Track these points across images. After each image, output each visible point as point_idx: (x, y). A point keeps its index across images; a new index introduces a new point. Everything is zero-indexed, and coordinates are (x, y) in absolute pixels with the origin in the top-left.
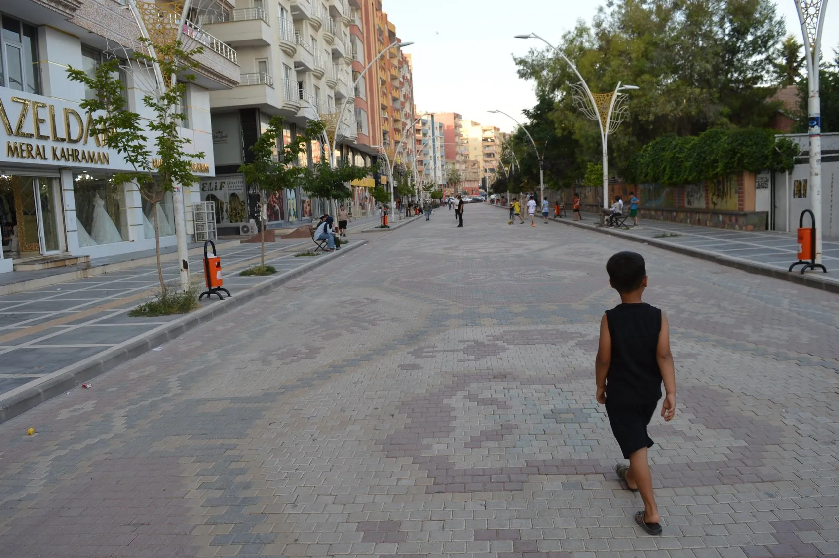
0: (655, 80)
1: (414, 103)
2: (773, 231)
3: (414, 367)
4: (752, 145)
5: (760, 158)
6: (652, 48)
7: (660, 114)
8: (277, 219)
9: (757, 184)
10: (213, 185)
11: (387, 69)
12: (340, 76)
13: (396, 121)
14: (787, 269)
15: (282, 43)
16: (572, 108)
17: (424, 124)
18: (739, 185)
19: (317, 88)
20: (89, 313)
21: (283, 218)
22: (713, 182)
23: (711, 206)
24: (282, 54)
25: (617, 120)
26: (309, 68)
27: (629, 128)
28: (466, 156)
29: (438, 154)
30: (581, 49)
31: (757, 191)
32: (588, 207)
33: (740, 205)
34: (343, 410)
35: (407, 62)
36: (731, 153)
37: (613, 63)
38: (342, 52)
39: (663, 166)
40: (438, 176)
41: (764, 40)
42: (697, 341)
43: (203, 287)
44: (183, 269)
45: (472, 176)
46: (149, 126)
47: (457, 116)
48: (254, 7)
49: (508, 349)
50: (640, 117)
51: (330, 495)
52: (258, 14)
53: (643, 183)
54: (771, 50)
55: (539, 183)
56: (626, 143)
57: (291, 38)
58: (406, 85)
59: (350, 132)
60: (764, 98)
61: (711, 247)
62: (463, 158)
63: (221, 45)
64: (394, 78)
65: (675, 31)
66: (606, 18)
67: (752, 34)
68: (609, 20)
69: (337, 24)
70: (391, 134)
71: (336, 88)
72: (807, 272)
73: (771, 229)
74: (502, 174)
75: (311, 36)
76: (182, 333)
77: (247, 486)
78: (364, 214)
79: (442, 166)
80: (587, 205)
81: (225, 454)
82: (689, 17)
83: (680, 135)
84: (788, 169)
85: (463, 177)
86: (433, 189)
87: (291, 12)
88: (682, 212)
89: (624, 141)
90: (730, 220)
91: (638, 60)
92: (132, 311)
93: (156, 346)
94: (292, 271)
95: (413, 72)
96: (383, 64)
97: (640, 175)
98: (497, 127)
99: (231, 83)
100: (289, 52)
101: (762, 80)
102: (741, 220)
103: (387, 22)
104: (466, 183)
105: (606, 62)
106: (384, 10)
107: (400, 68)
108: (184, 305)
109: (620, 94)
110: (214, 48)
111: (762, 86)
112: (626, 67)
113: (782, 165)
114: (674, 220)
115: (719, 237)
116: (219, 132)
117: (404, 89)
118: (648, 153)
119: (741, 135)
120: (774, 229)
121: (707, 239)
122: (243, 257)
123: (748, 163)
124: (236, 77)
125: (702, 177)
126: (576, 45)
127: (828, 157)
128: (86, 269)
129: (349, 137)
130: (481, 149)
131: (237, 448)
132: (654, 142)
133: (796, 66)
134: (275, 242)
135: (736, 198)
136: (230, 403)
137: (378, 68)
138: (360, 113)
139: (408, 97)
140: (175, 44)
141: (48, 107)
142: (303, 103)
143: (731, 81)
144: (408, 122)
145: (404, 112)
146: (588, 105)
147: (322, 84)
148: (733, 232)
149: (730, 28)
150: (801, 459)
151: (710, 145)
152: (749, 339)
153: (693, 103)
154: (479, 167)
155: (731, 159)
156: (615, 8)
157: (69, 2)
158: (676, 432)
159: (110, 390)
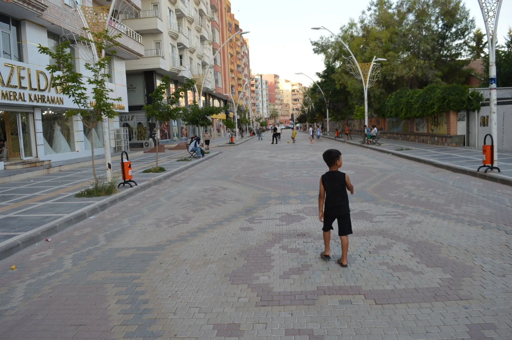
0: (396, 55)
1: (250, 69)
3: (249, 229)
4: (455, 95)
5: (460, 102)
6: (394, 36)
7: (399, 76)
8: (166, 139)
9: (458, 118)
10: (127, 118)
11: (234, 47)
12: (205, 52)
13: (239, 79)
14: (477, 170)
15: (170, 31)
16: (347, 72)
17: (256, 81)
18: (447, 119)
19: (191, 59)
20: (50, 195)
21: (170, 138)
22: (432, 117)
23: (430, 132)
24: (170, 38)
25: (373, 79)
26: (186, 47)
27: (380, 84)
28: (282, 101)
29: (265, 99)
30: (352, 36)
31: (458, 122)
32: (356, 132)
33: (448, 131)
34: (205, 255)
35: (246, 44)
36: (442, 99)
37: (371, 45)
38: (207, 37)
39: (401, 107)
40: (265, 113)
41: (463, 31)
42: (422, 214)
43: (120, 180)
44: (108, 169)
45: (286, 113)
46: (88, 81)
47: (276, 76)
48: (153, 9)
49: (307, 218)
50: (387, 78)
51: (197, 307)
52: (156, 14)
53: (389, 117)
54: (467, 37)
55: (326, 117)
56: (378, 93)
57: (175, 28)
58: (245, 57)
59: (211, 86)
60: (463, 66)
61: (431, 156)
62: (280, 101)
63: (133, 32)
64: (238, 53)
65: (409, 25)
66: (367, 17)
67: (455, 28)
68: (369, 19)
69: (204, 20)
70: (236, 87)
71: (203, 59)
72: (489, 172)
73: (467, 146)
74: (304, 112)
75: (188, 27)
76: (107, 207)
77: (146, 302)
78: (219, 136)
79: (267, 106)
81: (133, 282)
82: (417, 17)
83: (411, 88)
84: (477, 110)
85: (280, 113)
86: (261, 121)
87: (176, 13)
88: (413, 135)
89: (378, 92)
90: (442, 140)
91: (386, 43)
92: (77, 194)
93: (91, 216)
94: (175, 170)
96: (231, 45)
97: (387, 113)
98: (301, 83)
99: (138, 55)
100: (174, 37)
101: (461, 55)
102: (449, 140)
103: (234, 19)
104: (282, 117)
105: (367, 44)
107: (241, 47)
108: (109, 191)
109: (375, 63)
110: (128, 34)
111: (461, 59)
112: (379, 47)
113: (473, 107)
114: (408, 140)
115: (436, 151)
116: (131, 85)
117: (244, 60)
118: (392, 99)
119: (449, 89)
120: (469, 146)
121: (427, 152)
122: (145, 161)
123: (452, 106)
124: (142, 52)
125: (425, 114)
126: (348, 34)
127: (501, 102)
128: (49, 168)
129: (210, 88)
130: (291, 96)
131: (140, 278)
132: (396, 92)
133: (482, 47)
134: (164, 152)
135: (445, 126)
136: (136, 251)
137: (228, 47)
138: (217, 74)
139: (246, 65)
140: (104, 32)
141: (26, 70)
142: (182, 68)
143: (442, 56)
144: (246, 80)
145: (244, 74)
146: (356, 70)
147: (194, 56)
148: (444, 148)
149: (442, 24)
150: (485, 286)
151: (430, 95)
152: (453, 213)
153: (419, 69)
154: (289, 107)
155: (442, 103)
156: (372, 12)
157: (40, 5)
158: (408, 270)
159: (62, 242)
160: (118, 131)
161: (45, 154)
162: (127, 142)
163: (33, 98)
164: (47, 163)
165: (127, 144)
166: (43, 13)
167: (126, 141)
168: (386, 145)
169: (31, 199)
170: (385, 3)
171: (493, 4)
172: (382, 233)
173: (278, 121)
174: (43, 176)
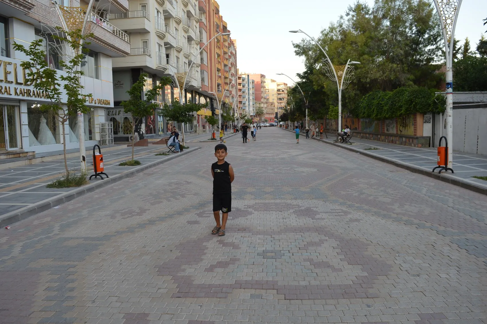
0: (371, 59)
1: (237, 68)
2: (433, 148)
3: (196, 222)
4: (421, 98)
5: (426, 105)
6: (369, 40)
7: (373, 78)
8: (152, 133)
9: (424, 120)
10: (114, 112)
11: (221, 48)
12: (192, 52)
13: (226, 78)
14: (432, 170)
15: (157, 31)
16: (325, 74)
17: (243, 80)
18: (414, 120)
19: (178, 58)
20: (23, 185)
21: (155, 133)
22: (400, 119)
23: (399, 132)
24: (157, 37)
25: (347, 81)
26: (173, 46)
27: (355, 86)
28: (268, 99)
29: (251, 98)
30: (332, 40)
31: (424, 124)
32: (333, 131)
33: (415, 132)
34: (144, 247)
35: (233, 44)
36: (410, 102)
37: (347, 48)
38: (194, 37)
39: (373, 108)
40: (250, 110)
41: (435, 37)
42: (364, 212)
43: (93, 172)
44: (82, 161)
45: (270, 111)
46: (61, 78)
47: (262, 76)
48: (141, 10)
49: (254, 213)
50: (362, 80)
51: (116, 296)
52: (143, 14)
53: (362, 118)
54: (439, 44)
55: (305, 117)
56: (353, 95)
57: (163, 29)
58: (233, 57)
59: (196, 83)
60: (434, 70)
61: (394, 156)
62: (266, 100)
63: (119, 31)
64: (225, 53)
65: (384, 31)
66: (344, 22)
67: (428, 34)
68: (346, 24)
69: (191, 21)
70: (222, 85)
71: (190, 58)
72: (443, 172)
73: (432, 147)
74: (286, 110)
75: (175, 27)
76: (74, 198)
77: (72, 290)
78: (204, 131)
79: (253, 105)
80: (332, 130)
81: (68, 270)
82: (391, 23)
83: (384, 90)
84: (442, 112)
85: (265, 111)
86: (246, 118)
87: (163, 13)
88: (383, 135)
89: (353, 93)
90: (409, 141)
91: (361, 46)
92: (48, 185)
93: (56, 206)
94: (150, 164)
95: (237, 50)
96: (219, 45)
97: (360, 113)
98: (286, 83)
99: (125, 53)
100: (161, 36)
101: (433, 60)
102: (415, 141)
103: (222, 21)
104: (267, 115)
105: (344, 48)
106: (221, 14)
107: (229, 47)
108: (79, 182)
109: (349, 66)
110: (115, 33)
111: (433, 64)
112: (355, 51)
113: (438, 110)
114: (379, 140)
115: (401, 151)
116: (119, 82)
117: (231, 60)
118: (365, 101)
119: (416, 92)
120: (434, 147)
121: (394, 152)
122: (125, 155)
123: (419, 108)
124: (128, 50)
125: (393, 116)
126: (329, 37)
127: (457, 106)
128: (31, 159)
129: (196, 86)
130: (276, 95)
131: (76, 267)
132: (369, 94)
133: (455, 53)
134: (148, 146)
135: (412, 128)
136: (84, 240)
137: (215, 47)
138: (204, 73)
139: (233, 64)
140: (77, 31)
141: (13, 65)
142: (168, 66)
143: (416, 60)
144: (233, 79)
145: (231, 73)
146: (331, 72)
147: (181, 55)
148: (410, 148)
149: (415, 30)
150: (396, 285)
151: (398, 97)
152: (394, 211)
153: (393, 73)
154: (274, 106)
155: (409, 106)
156: (350, 17)
157: (27, 4)
158: (329, 266)
159: (20, 230)
160: (103, 125)
161: (30, 146)
162: (112, 136)
163: (18, 92)
164: (31, 154)
165: (112, 138)
166: (30, 12)
167: (110, 135)
168: (357, 145)
169: (4, 189)
170: (363, 9)
171: (450, 12)
172: (319, 230)
173: (263, 119)
174: (26, 166)
